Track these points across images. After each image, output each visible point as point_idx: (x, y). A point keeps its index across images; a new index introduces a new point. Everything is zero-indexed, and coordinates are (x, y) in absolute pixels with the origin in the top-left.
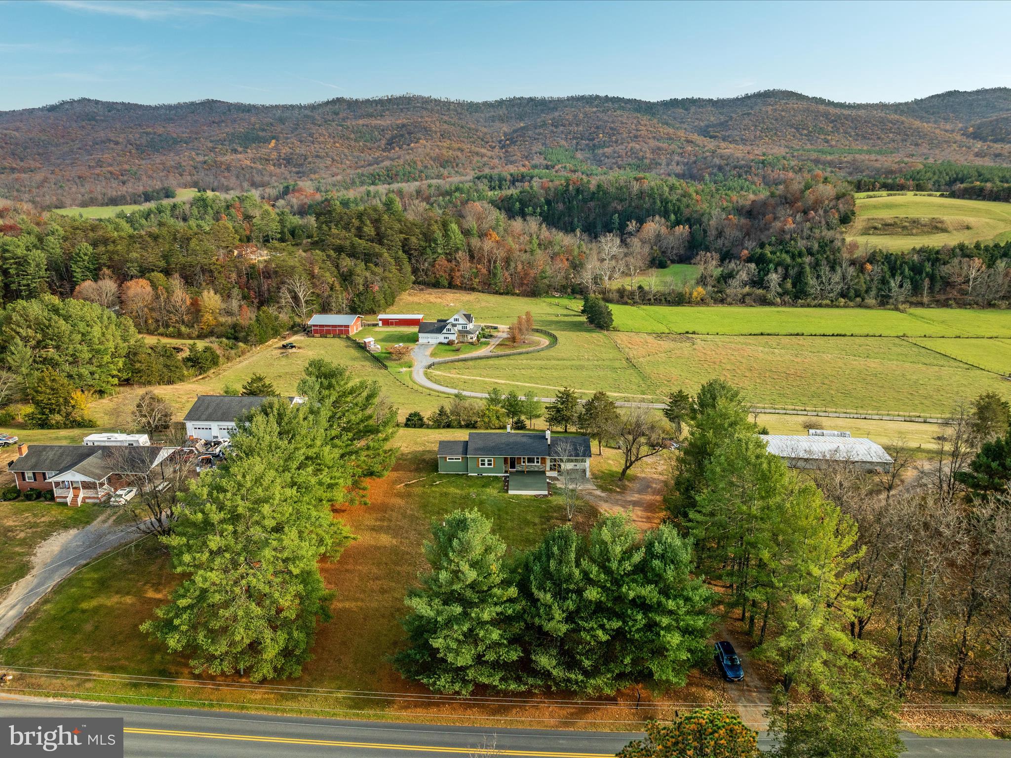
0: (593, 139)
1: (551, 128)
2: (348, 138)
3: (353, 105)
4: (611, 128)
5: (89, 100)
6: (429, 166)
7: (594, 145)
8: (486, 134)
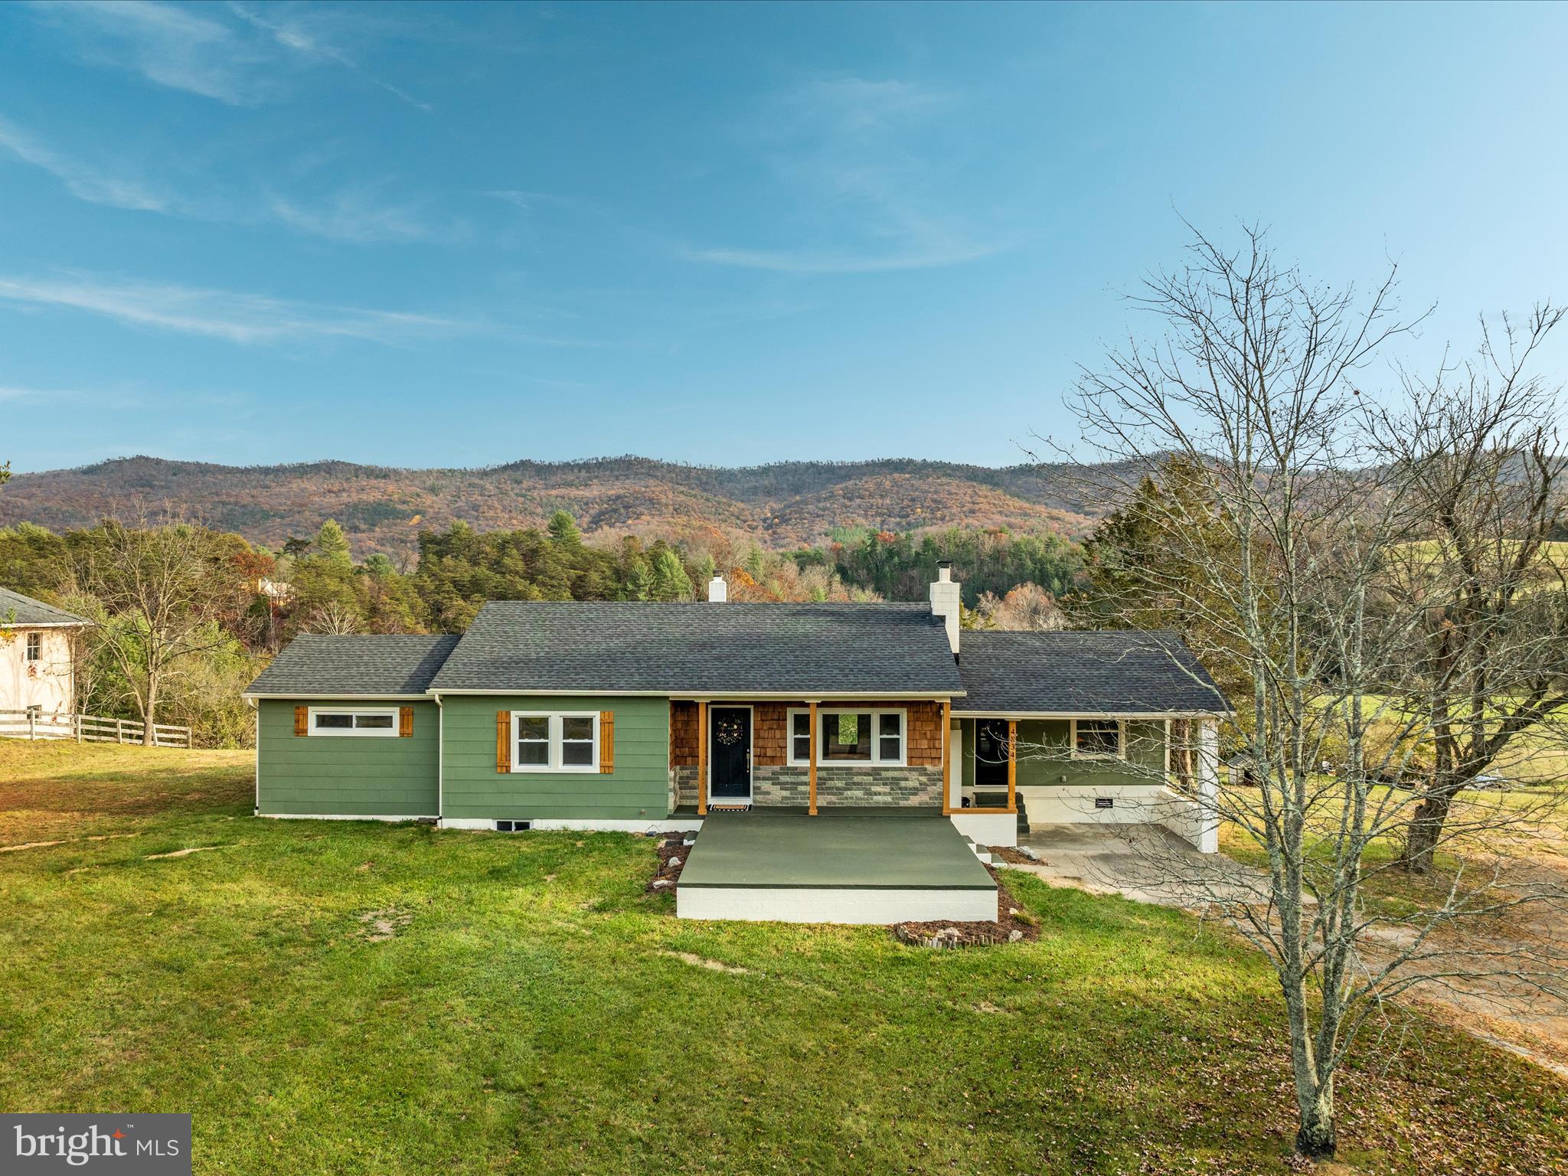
0: (908, 516)
1: (842, 500)
3: (544, 471)
4: (934, 501)
5: (147, 459)
7: (909, 524)
8: (743, 510)
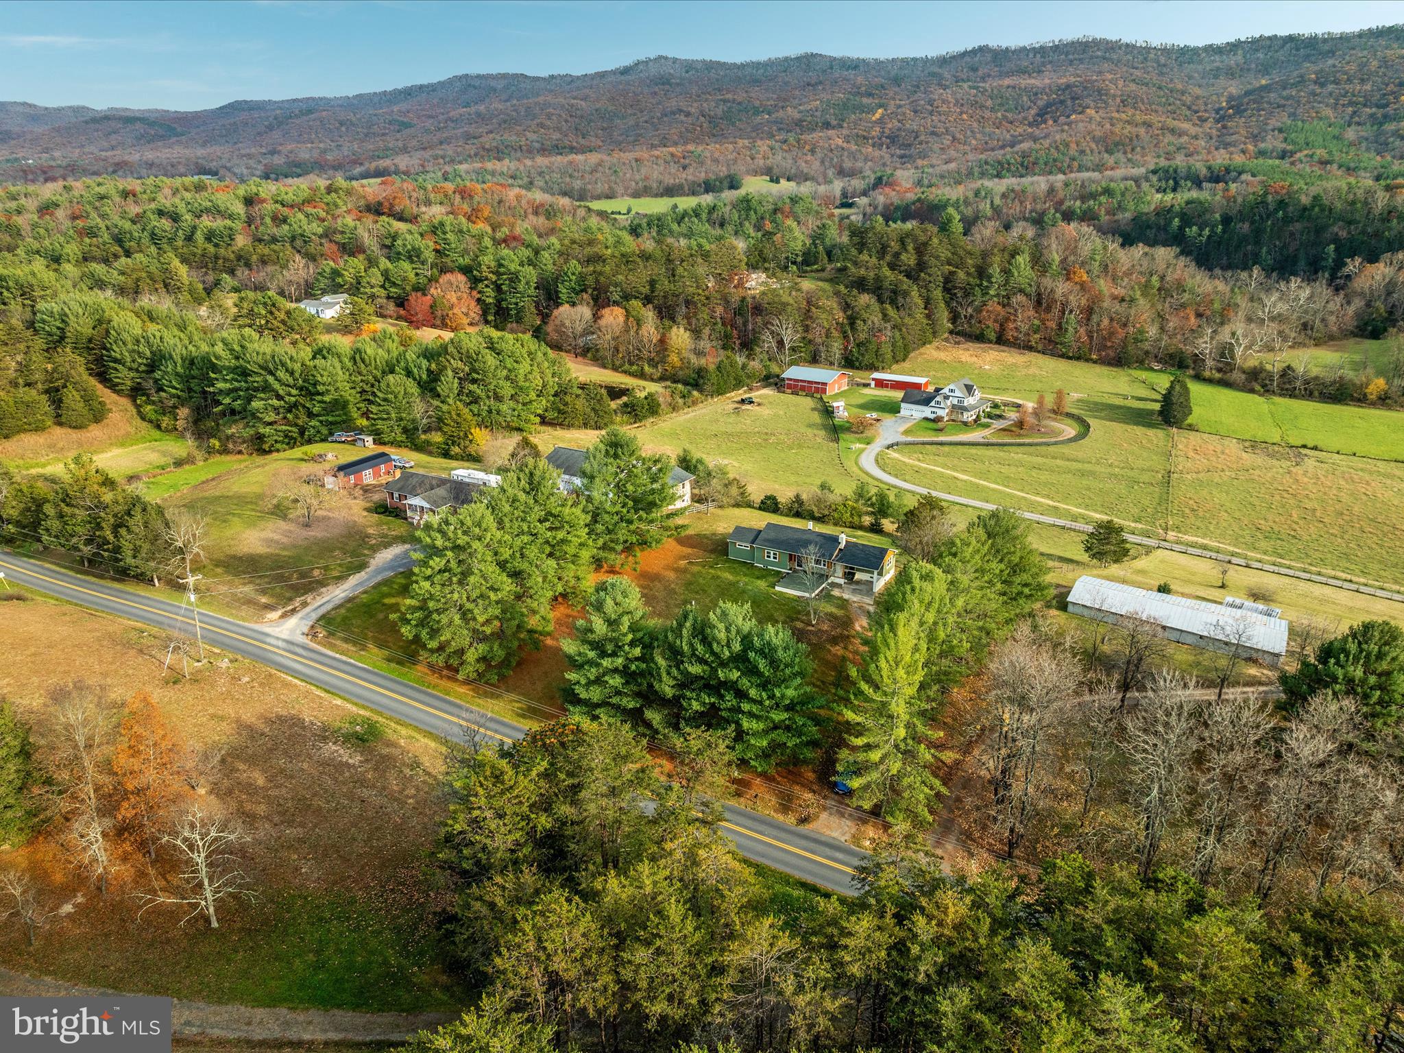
1: (1312, 87)
2: (982, 107)
3: (1000, 57)
6: (1088, 151)
7: (1385, 116)
8: (1198, 98)
